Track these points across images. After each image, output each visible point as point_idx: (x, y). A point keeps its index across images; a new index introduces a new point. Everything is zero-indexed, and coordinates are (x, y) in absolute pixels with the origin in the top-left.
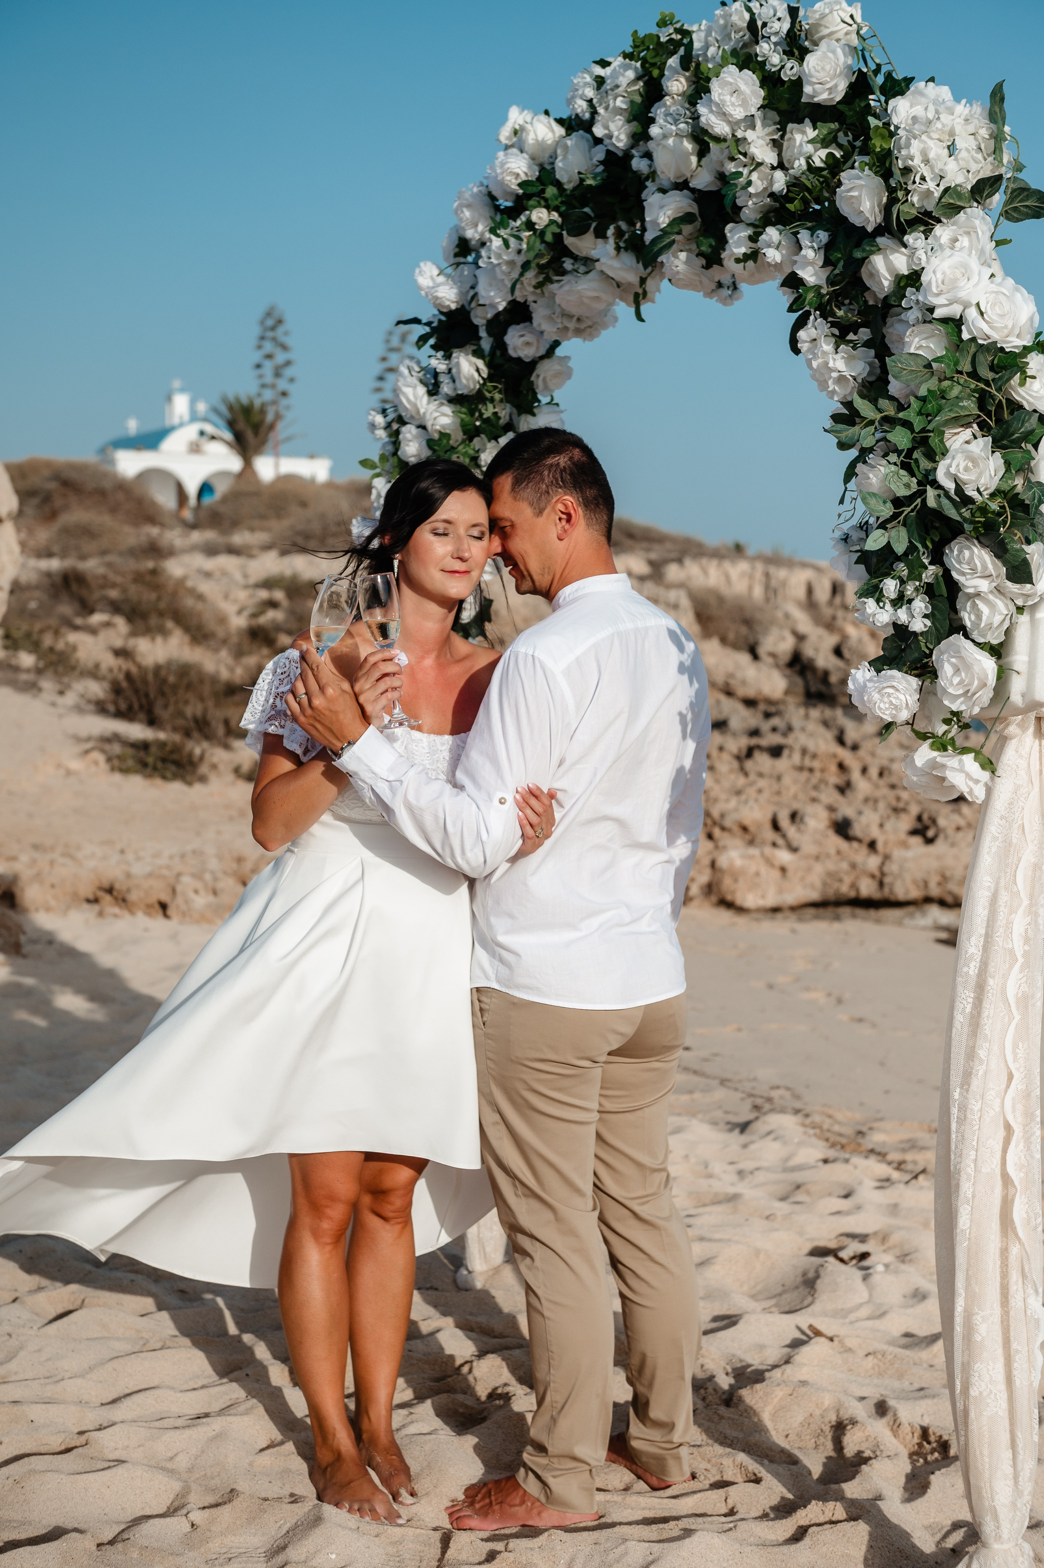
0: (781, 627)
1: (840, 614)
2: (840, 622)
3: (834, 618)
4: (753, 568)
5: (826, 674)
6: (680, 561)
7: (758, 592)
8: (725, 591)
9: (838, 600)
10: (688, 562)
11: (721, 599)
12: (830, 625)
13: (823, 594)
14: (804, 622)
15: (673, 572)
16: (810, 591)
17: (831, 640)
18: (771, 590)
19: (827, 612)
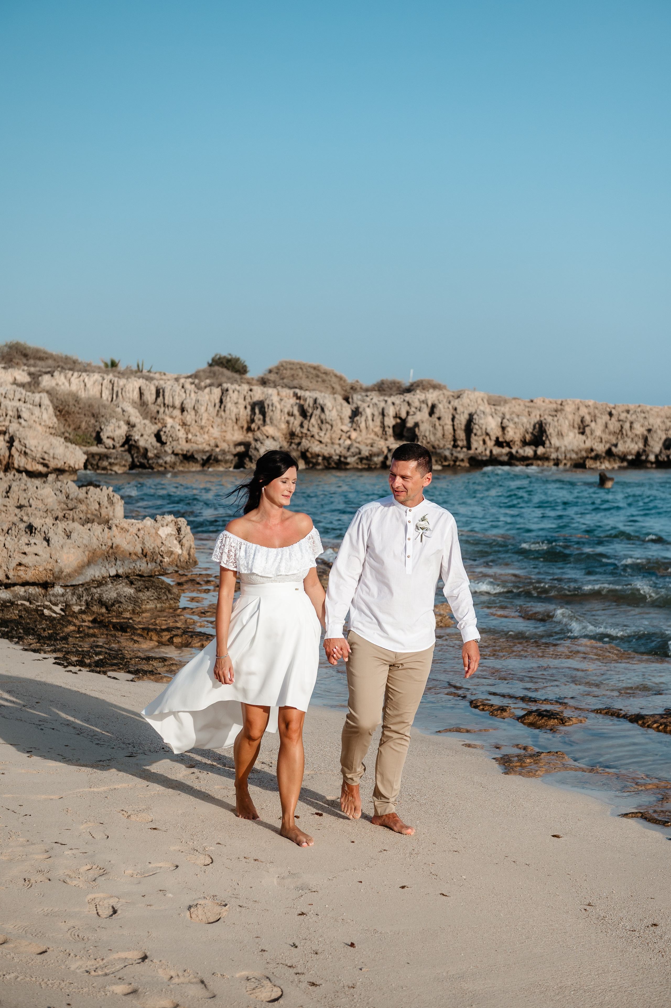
0: (118, 420)
1: (162, 410)
2: (161, 416)
3: (158, 412)
4: (103, 379)
5: (146, 450)
6: (51, 373)
7: (106, 395)
8: (83, 395)
9: (160, 400)
10: (56, 374)
11: (77, 400)
12: (154, 419)
13: (150, 396)
14: (135, 416)
15: (46, 381)
16: (141, 394)
17: (154, 428)
18: (115, 394)
19: (154, 408)
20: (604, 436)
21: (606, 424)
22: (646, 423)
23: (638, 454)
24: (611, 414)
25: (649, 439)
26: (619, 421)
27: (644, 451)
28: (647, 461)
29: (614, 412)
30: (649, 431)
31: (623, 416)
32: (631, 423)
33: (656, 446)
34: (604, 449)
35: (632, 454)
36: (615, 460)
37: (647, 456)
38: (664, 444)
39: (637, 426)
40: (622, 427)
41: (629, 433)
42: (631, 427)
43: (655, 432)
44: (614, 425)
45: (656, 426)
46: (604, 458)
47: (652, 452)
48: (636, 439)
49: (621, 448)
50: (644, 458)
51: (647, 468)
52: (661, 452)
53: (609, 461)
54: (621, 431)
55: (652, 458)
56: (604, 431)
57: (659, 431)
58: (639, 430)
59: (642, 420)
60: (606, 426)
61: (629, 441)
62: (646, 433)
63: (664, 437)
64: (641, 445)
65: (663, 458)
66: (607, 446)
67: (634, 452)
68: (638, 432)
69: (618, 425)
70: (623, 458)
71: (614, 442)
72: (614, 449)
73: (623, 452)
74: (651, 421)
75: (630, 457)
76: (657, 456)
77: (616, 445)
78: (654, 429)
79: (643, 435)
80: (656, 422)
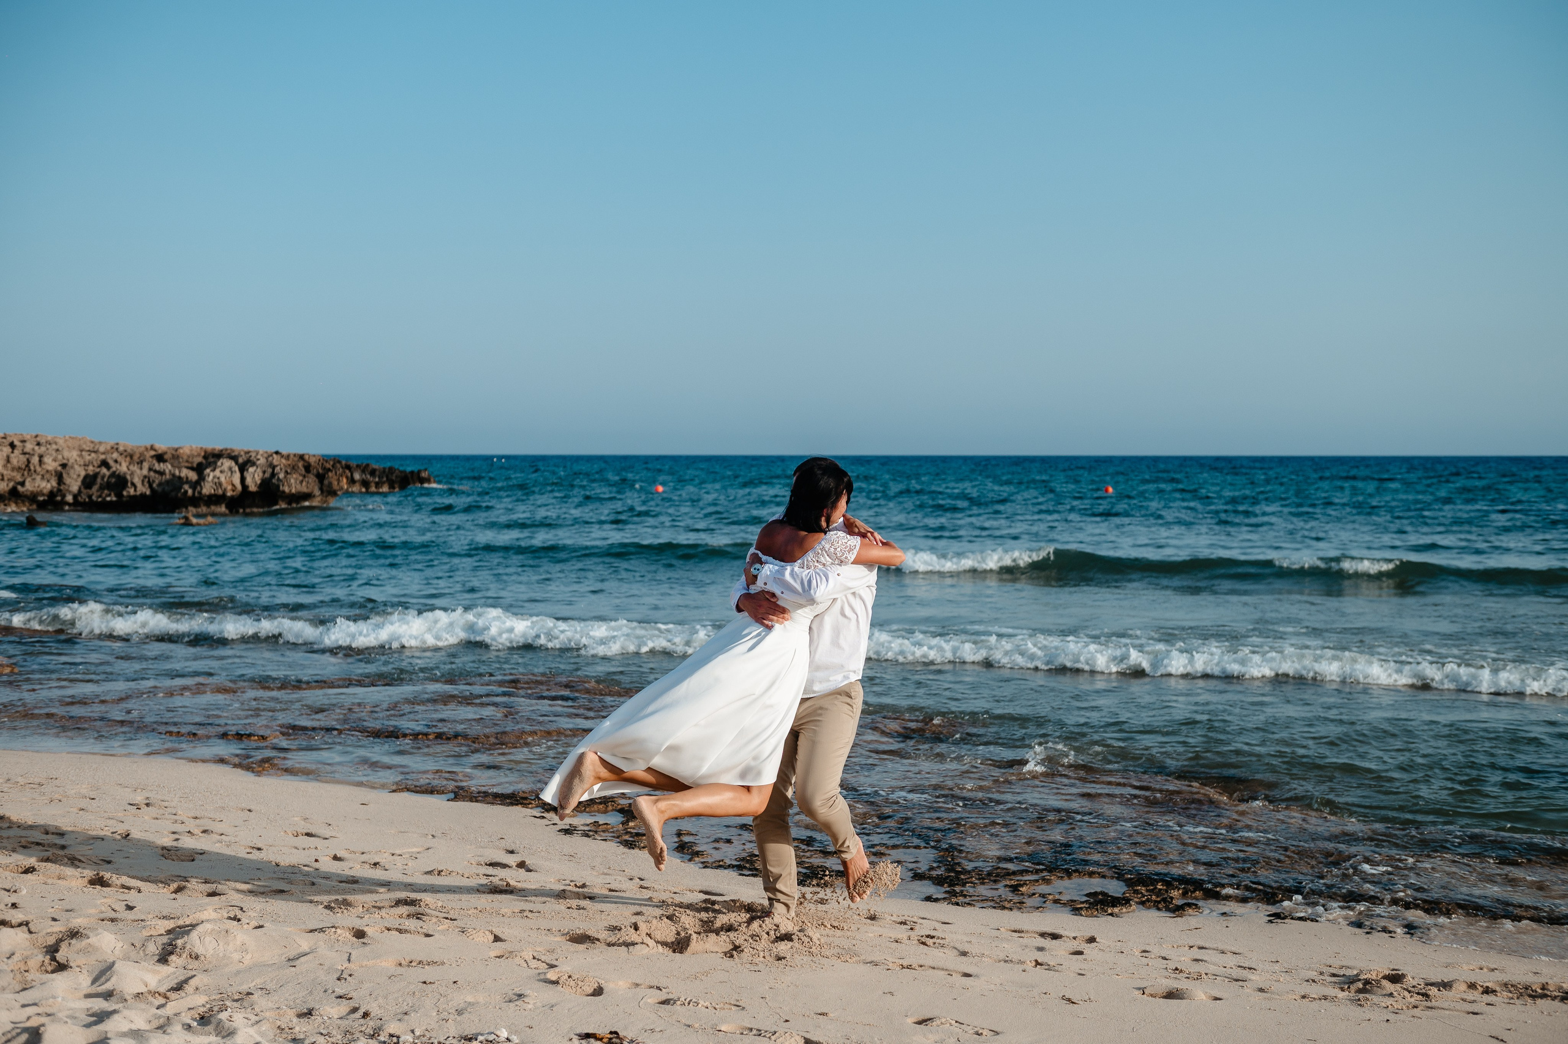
20: (5, 472)
21: (8, 457)
22: (60, 457)
23: (52, 494)
24: (12, 446)
25: (65, 475)
26: (24, 453)
27: (59, 490)
28: (64, 503)
29: (16, 443)
30: (64, 466)
31: (29, 447)
32: (41, 457)
33: (74, 484)
34: (7, 489)
35: (43, 495)
36: (23, 502)
37: (64, 496)
38: (84, 482)
39: (48, 460)
40: (29, 461)
41: (38, 469)
42: (40, 461)
43: (72, 467)
44: (17, 459)
45: (72, 461)
46: (10, 500)
47: (70, 492)
48: (47, 476)
49: (29, 487)
50: (59, 498)
51: (63, 510)
52: (80, 491)
53: (16, 503)
54: (28, 466)
55: (69, 498)
56: (5, 466)
57: (76, 467)
58: (51, 464)
59: (54, 453)
60: (8, 460)
61: (38, 478)
62: (59, 468)
63: (83, 473)
64: (54, 483)
65: (84, 498)
66: (11, 484)
67: (45, 491)
68: (50, 468)
69: (23, 458)
70: (32, 498)
71: (19, 479)
72: (19, 488)
73: (32, 492)
74: (66, 454)
75: (41, 498)
76: (75, 497)
77: (23, 484)
78: (70, 464)
79: (56, 472)
80: (72, 456)
